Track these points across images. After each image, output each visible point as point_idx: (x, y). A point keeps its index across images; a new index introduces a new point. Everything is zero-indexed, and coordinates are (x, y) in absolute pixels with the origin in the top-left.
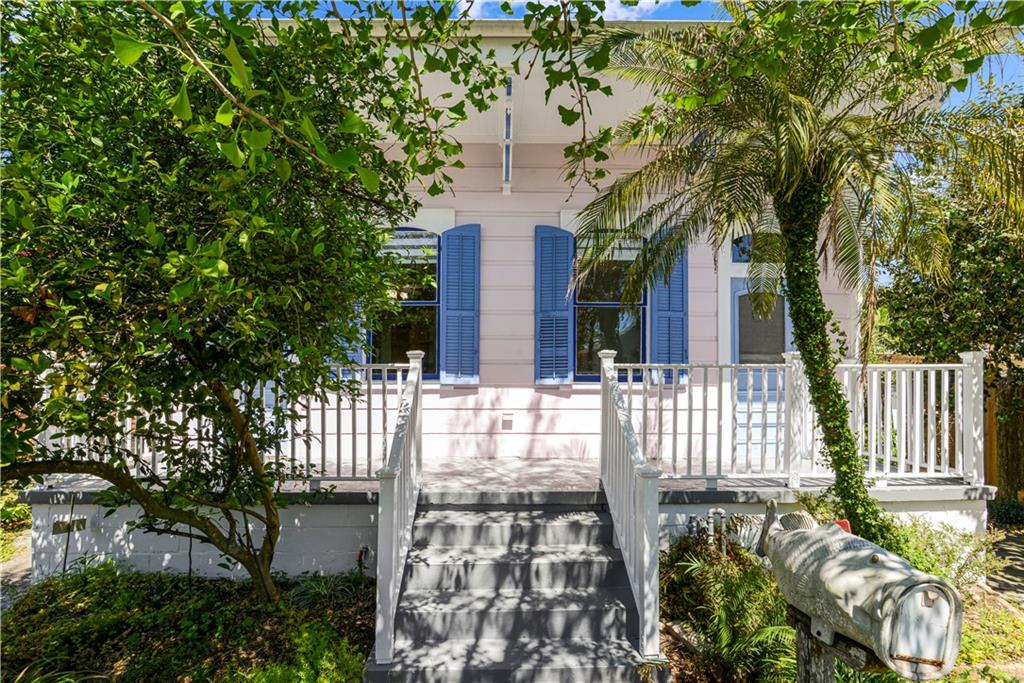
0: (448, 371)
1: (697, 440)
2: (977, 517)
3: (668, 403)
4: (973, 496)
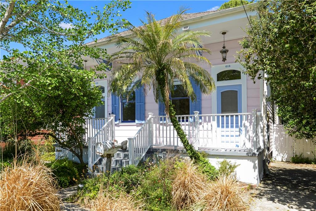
0: (137, 120)
2: (254, 162)
4: (250, 155)
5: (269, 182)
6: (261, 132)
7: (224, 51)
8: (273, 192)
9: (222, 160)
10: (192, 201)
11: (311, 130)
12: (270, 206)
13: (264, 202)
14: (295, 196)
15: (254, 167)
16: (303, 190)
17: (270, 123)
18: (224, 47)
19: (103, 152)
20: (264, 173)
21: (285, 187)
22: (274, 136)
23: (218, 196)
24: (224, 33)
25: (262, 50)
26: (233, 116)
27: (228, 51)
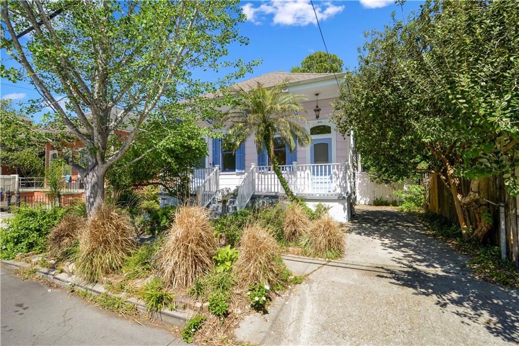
0: (237, 169)
1: (270, 186)
2: (344, 204)
3: (266, 177)
4: (340, 199)
5: (356, 221)
6: (349, 179)
7: (317, 110)
8: (359, 228)
9: (317, 203)
10: (300, 235)
11: (389, 177)
12: (359, 238)
13: (353, 235)
14: (377, 230)
15: (344, 209)
16: (383, 226)
17: (355, 171)
18: (317, 107)
19: (221, 199)
20: (351, 214)
21: (369, 225)
22: (358, 181)
23: (322, 229)
24: (317, 95)
25: (351, 114)
26: (326, 165)
27: (320, 110)
